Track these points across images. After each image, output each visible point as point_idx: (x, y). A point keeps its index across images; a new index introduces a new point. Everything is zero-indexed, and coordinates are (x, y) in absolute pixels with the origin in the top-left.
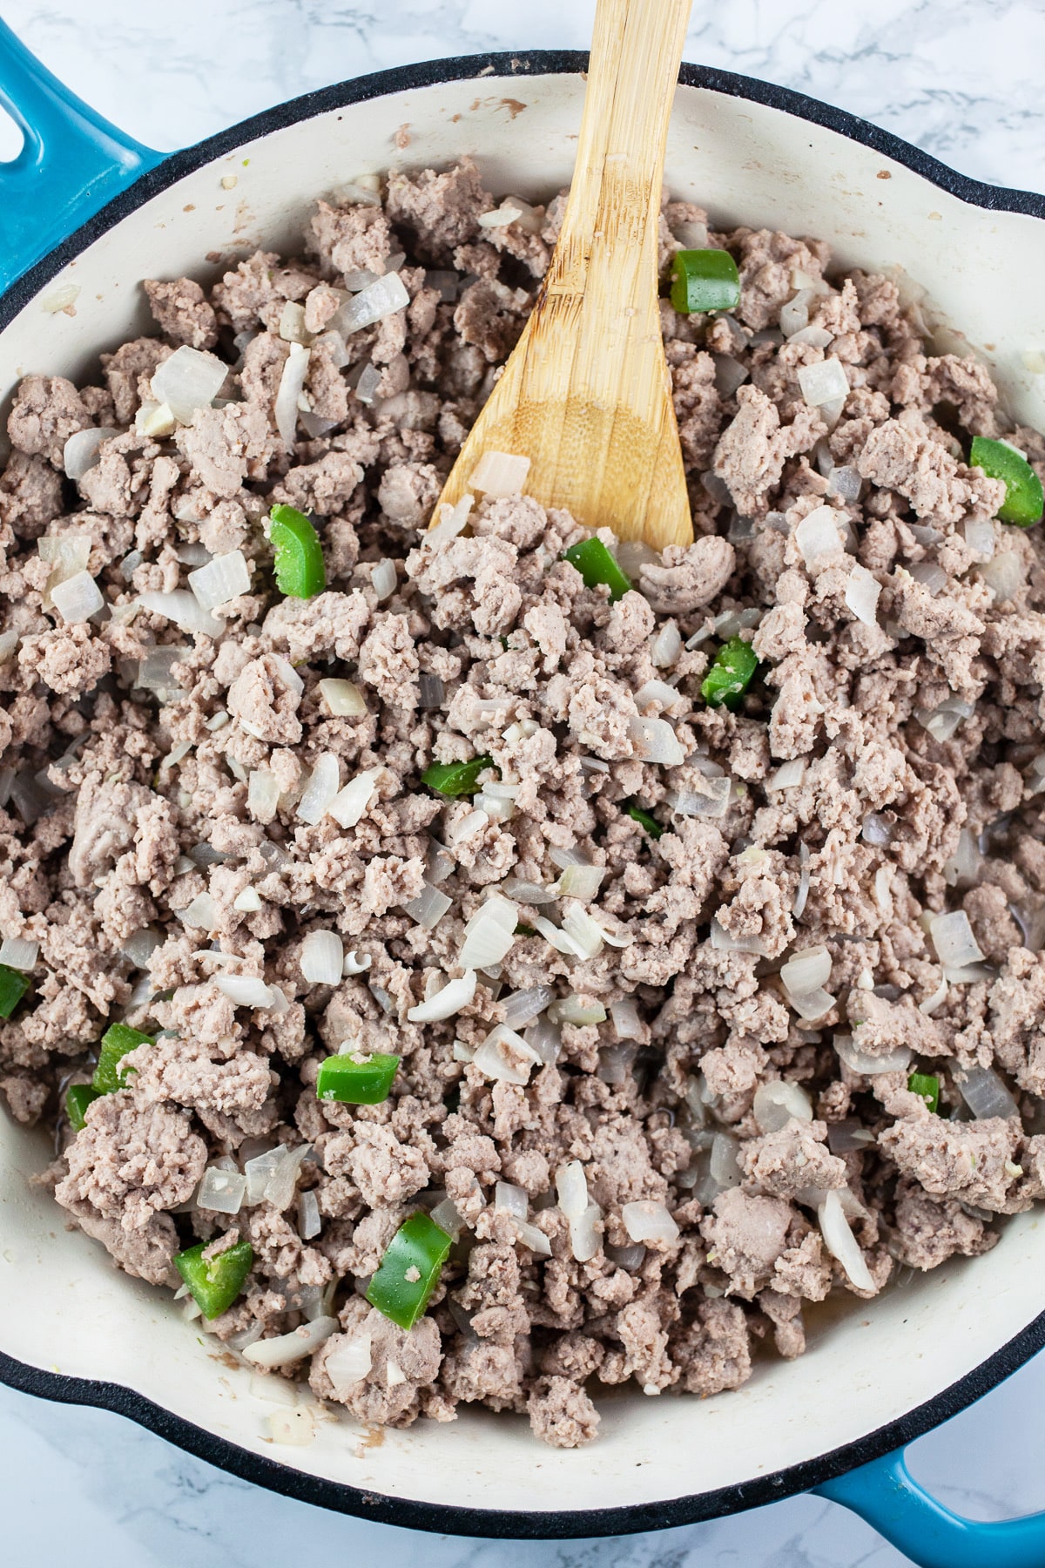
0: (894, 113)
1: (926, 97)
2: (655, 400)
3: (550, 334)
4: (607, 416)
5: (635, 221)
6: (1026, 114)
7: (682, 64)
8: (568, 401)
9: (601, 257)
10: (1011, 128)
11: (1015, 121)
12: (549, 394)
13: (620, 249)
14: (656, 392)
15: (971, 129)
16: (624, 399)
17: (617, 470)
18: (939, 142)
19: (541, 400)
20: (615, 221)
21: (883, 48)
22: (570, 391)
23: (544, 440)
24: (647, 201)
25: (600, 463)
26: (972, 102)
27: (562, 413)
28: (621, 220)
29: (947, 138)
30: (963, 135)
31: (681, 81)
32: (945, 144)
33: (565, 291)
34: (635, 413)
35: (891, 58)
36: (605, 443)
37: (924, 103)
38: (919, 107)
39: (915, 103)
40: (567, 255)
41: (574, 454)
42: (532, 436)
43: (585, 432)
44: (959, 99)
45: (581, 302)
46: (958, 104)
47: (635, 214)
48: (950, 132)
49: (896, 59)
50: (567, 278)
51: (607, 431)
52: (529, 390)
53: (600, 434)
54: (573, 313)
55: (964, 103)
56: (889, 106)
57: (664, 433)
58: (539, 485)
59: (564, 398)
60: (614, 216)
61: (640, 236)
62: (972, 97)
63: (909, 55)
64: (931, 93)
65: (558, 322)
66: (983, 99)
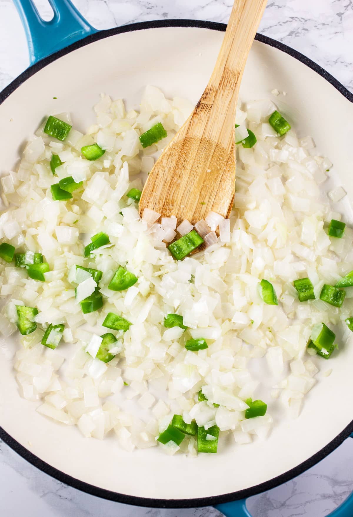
0: (281, 25)
1: (291, 20)
2: (230, 143)
3: (199, 116)
4: (214, 146)
5: (233, 84)
6: (324, 24)
7: (257, 34)
8: (202, 139)
9: (220, 94)
10: (319, 29)
11: (320, 26)
12: (196, 135)
13: (226, 92)
14: (231, 140)
15: (306, 30)
16: (220, 141)
17: (214, 164)
18: (296, 34)
19: (193, 137)
20: (226, 83)
21: (276, 4)
22: (203, 136)
23: (192, 151)
24: (238, 78)
25: (209, 161)
26: (306, 21)
27: (199, 142)
28: (228, 83)
29: (298, 33)
30: (304, 31)
31: (255, 39)
32: (297, 35)
33: (207, 103)
34: (223, 146)
35: (279, 7)
36: (211, 154)
37: (290, 21)
38: (288, 23)
39: (287, 22)
40: (209, 91)
41: (201, 156)
42: (188, 148)
43: (205, 150)
44: (302, 20)
45: (211, 107)
46: (301, 21)
47: (233, 81)
48: (299, 31)
49: (281, 7)
50: (208, 99)
51: (213, 151)
52: (189, 134)
53: (210, 152)
54: (208, 110)
55: (303, 21)
56: (279, 23)
57: (231, 154)
58: (187, 165)
59: (201, 138)
60: (226, 81)
61: (234, 89)
62: (306, 19)
63: (285, 6)
64: (292, 18)
65: (203, 113)
66: (309, 20)
